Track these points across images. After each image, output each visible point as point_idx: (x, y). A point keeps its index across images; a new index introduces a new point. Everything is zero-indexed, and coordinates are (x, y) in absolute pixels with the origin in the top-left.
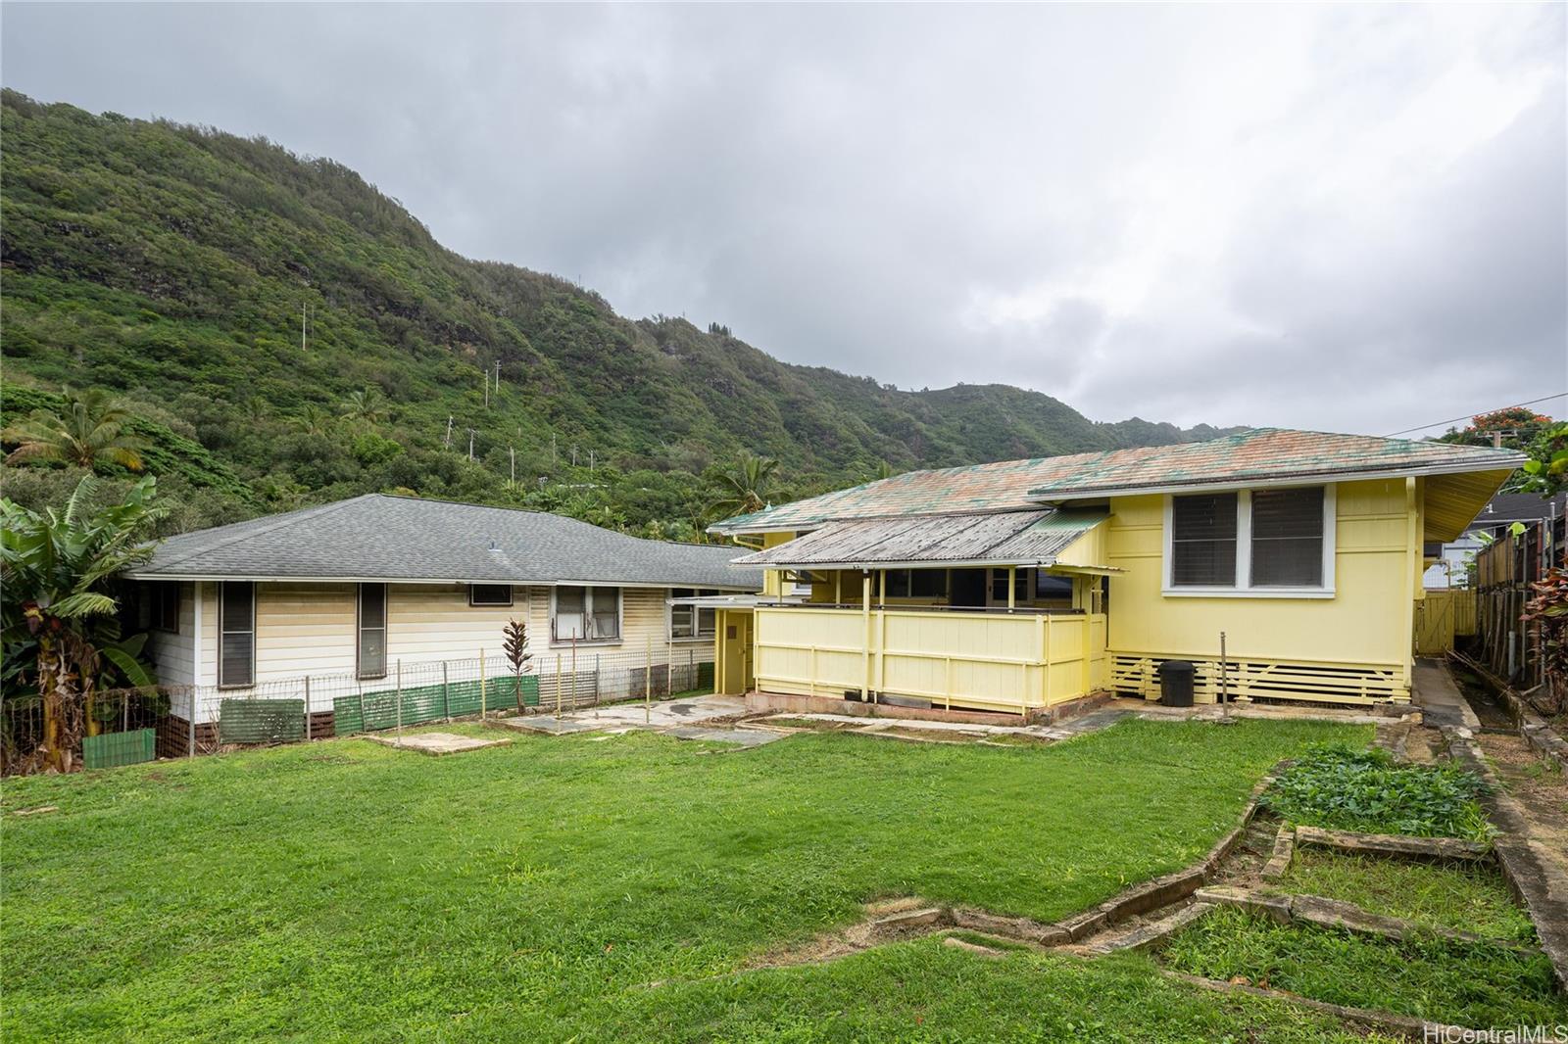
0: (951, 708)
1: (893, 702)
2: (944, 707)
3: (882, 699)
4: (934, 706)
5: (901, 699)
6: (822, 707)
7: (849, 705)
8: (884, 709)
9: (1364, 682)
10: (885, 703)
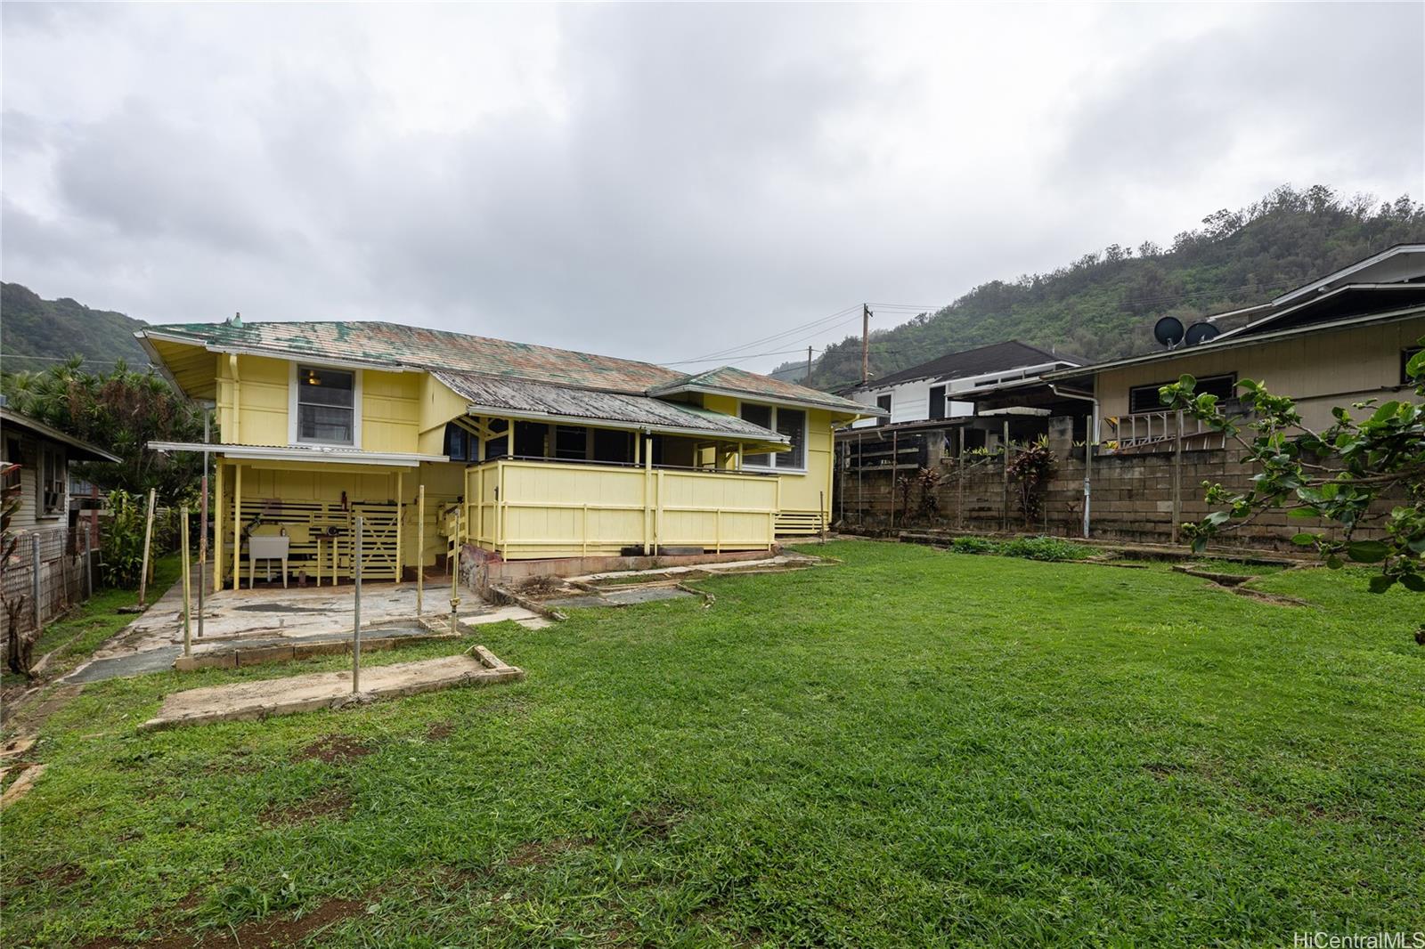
0: (721, 551)
1: (671, 553)
2: (715, 551)
3: (662, 551)
4: (707, 552)
5: (678, 549)
6: (600, 567)
7: (630, 560)
8: (667, 559)
9: (813, 522)
10: (664, 554)
